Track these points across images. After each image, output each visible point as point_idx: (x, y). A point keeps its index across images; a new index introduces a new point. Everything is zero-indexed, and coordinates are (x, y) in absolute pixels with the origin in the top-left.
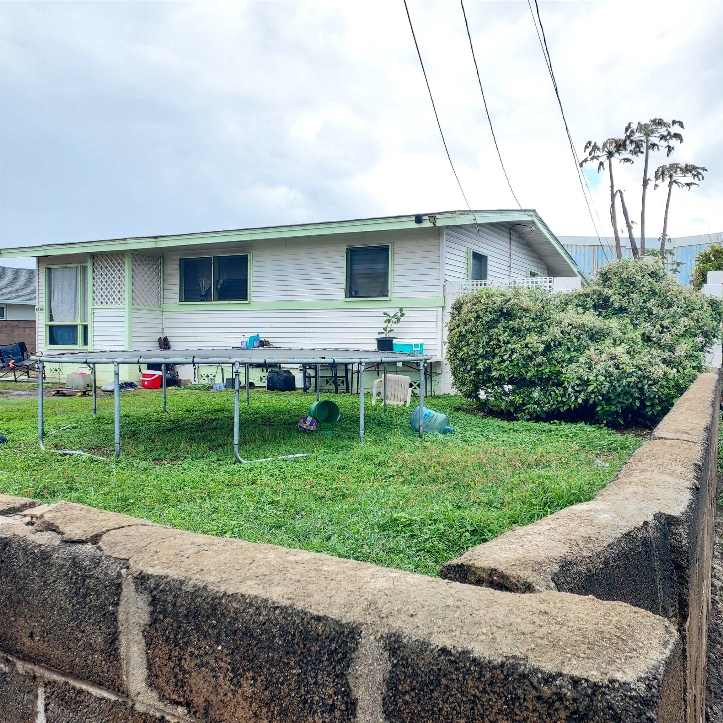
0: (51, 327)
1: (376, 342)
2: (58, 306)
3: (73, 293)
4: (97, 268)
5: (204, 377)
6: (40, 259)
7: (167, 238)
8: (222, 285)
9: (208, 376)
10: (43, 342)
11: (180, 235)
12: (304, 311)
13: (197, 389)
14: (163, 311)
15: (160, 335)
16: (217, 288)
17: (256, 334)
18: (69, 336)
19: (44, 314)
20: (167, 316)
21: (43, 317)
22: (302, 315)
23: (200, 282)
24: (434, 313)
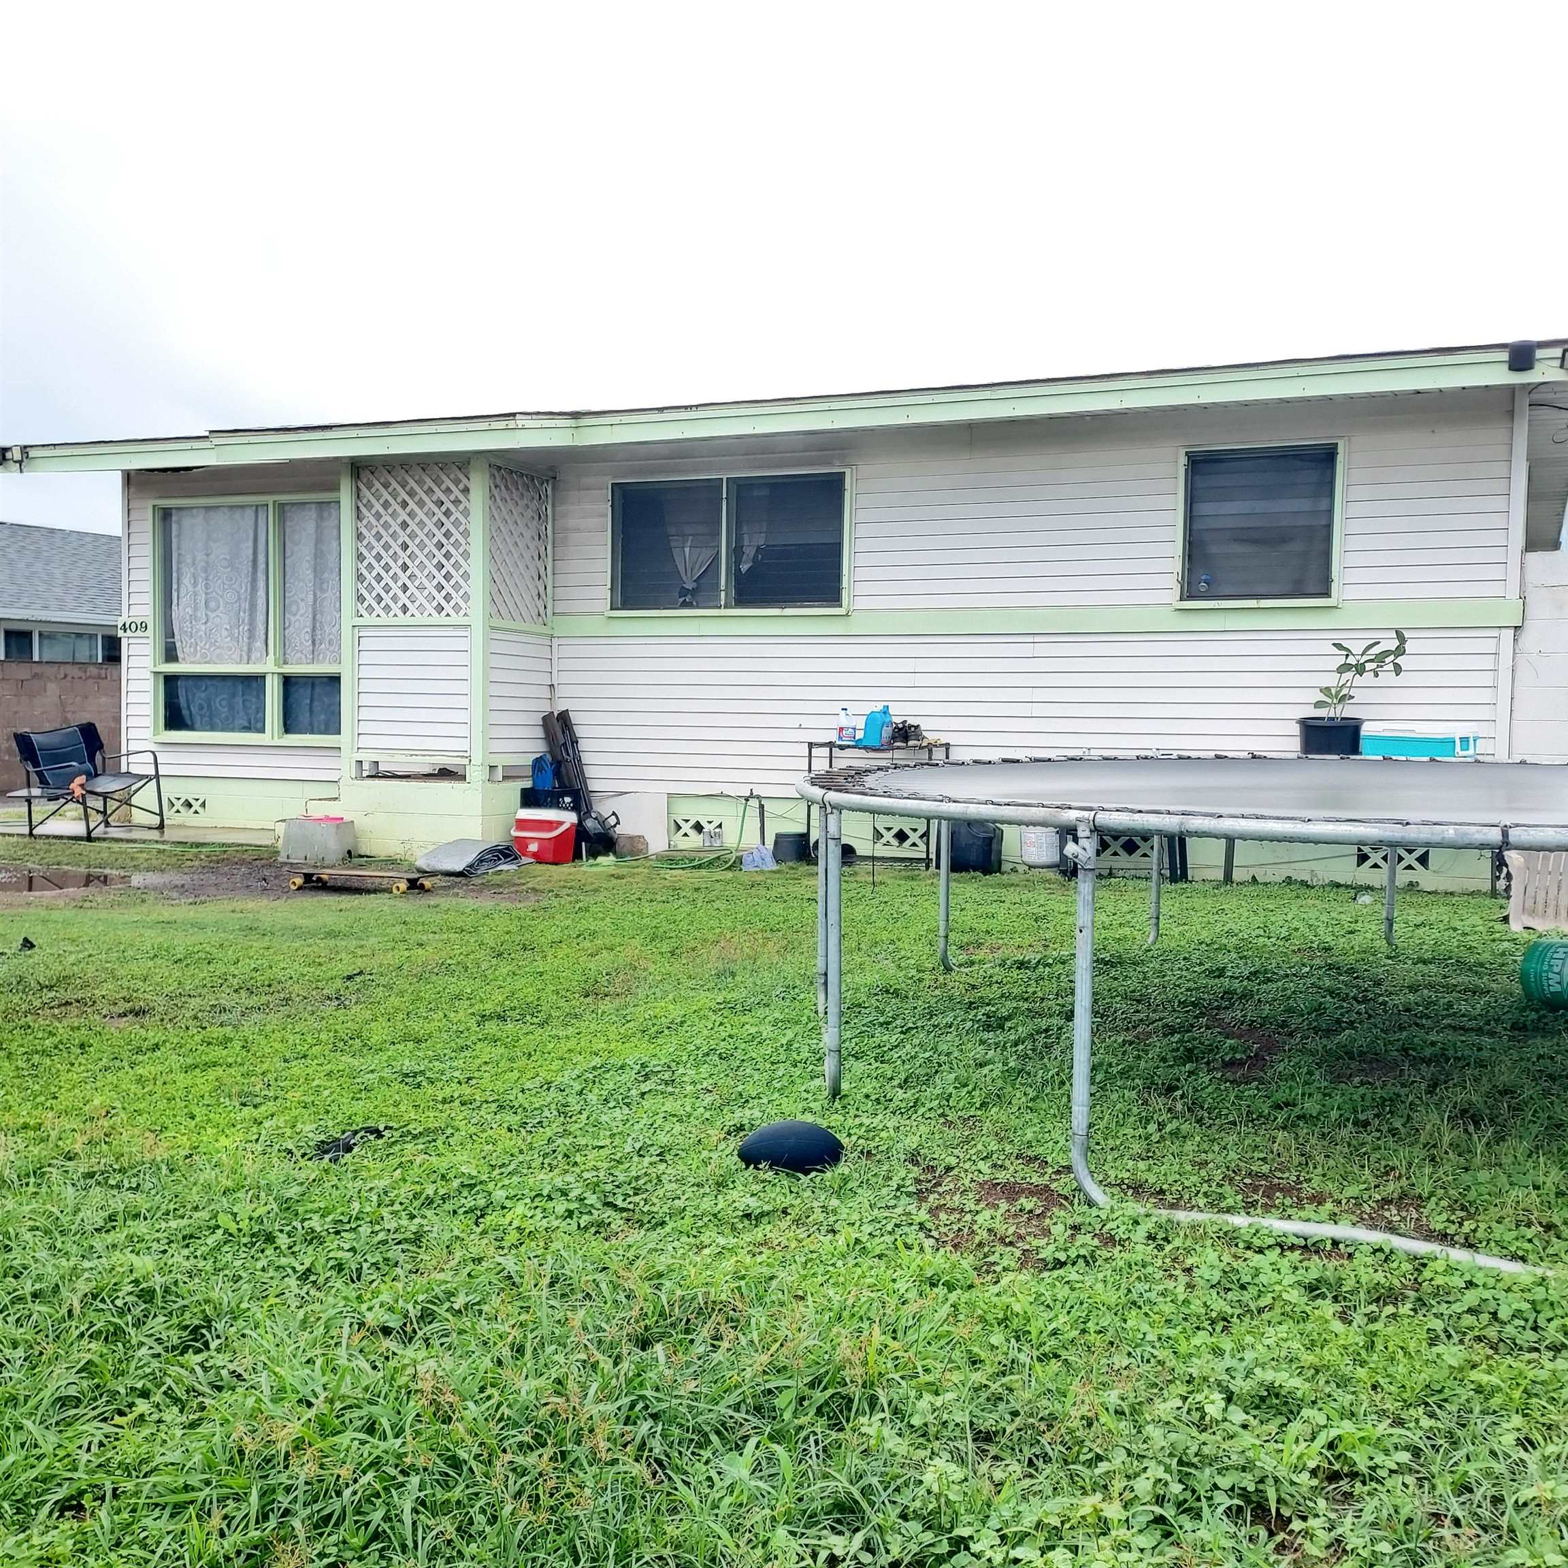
0: (170, 681)
1: (1296, 729)
2: (194, 618)
3: (246, 581)
4: (369, 506)
5: (686, 828)
6: (132, 480)
7: (615, 419)
8: (755, 559)
9: (698, 827)
10: (149, 722)
11: (661, 410)
12: (1030, 639)
13: (700, 867)
14: (552, 636)
15: (547, 709)
16: (738, 570)
17: (879, 707)
18: (231, 707)
19: (151, 641)
20: (566, 651)
21: (149, 650)
22: (1027, 650)
23: (676, 552)
24: (1490, 646)
